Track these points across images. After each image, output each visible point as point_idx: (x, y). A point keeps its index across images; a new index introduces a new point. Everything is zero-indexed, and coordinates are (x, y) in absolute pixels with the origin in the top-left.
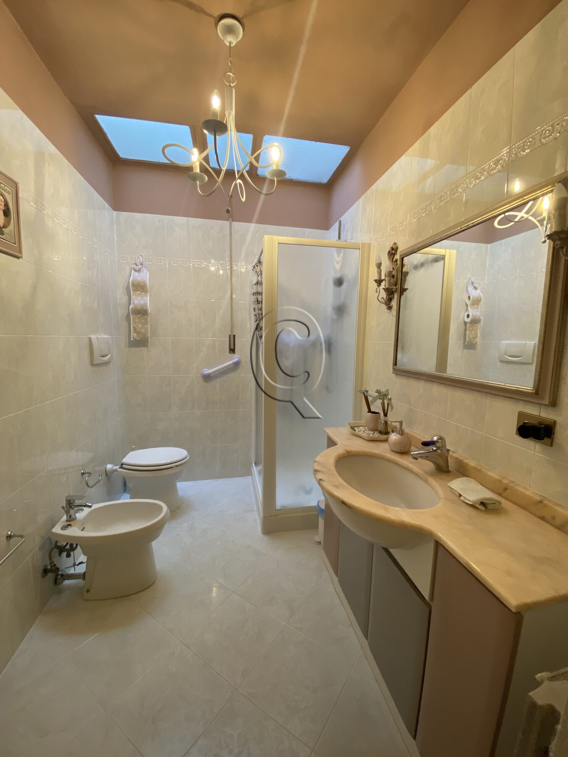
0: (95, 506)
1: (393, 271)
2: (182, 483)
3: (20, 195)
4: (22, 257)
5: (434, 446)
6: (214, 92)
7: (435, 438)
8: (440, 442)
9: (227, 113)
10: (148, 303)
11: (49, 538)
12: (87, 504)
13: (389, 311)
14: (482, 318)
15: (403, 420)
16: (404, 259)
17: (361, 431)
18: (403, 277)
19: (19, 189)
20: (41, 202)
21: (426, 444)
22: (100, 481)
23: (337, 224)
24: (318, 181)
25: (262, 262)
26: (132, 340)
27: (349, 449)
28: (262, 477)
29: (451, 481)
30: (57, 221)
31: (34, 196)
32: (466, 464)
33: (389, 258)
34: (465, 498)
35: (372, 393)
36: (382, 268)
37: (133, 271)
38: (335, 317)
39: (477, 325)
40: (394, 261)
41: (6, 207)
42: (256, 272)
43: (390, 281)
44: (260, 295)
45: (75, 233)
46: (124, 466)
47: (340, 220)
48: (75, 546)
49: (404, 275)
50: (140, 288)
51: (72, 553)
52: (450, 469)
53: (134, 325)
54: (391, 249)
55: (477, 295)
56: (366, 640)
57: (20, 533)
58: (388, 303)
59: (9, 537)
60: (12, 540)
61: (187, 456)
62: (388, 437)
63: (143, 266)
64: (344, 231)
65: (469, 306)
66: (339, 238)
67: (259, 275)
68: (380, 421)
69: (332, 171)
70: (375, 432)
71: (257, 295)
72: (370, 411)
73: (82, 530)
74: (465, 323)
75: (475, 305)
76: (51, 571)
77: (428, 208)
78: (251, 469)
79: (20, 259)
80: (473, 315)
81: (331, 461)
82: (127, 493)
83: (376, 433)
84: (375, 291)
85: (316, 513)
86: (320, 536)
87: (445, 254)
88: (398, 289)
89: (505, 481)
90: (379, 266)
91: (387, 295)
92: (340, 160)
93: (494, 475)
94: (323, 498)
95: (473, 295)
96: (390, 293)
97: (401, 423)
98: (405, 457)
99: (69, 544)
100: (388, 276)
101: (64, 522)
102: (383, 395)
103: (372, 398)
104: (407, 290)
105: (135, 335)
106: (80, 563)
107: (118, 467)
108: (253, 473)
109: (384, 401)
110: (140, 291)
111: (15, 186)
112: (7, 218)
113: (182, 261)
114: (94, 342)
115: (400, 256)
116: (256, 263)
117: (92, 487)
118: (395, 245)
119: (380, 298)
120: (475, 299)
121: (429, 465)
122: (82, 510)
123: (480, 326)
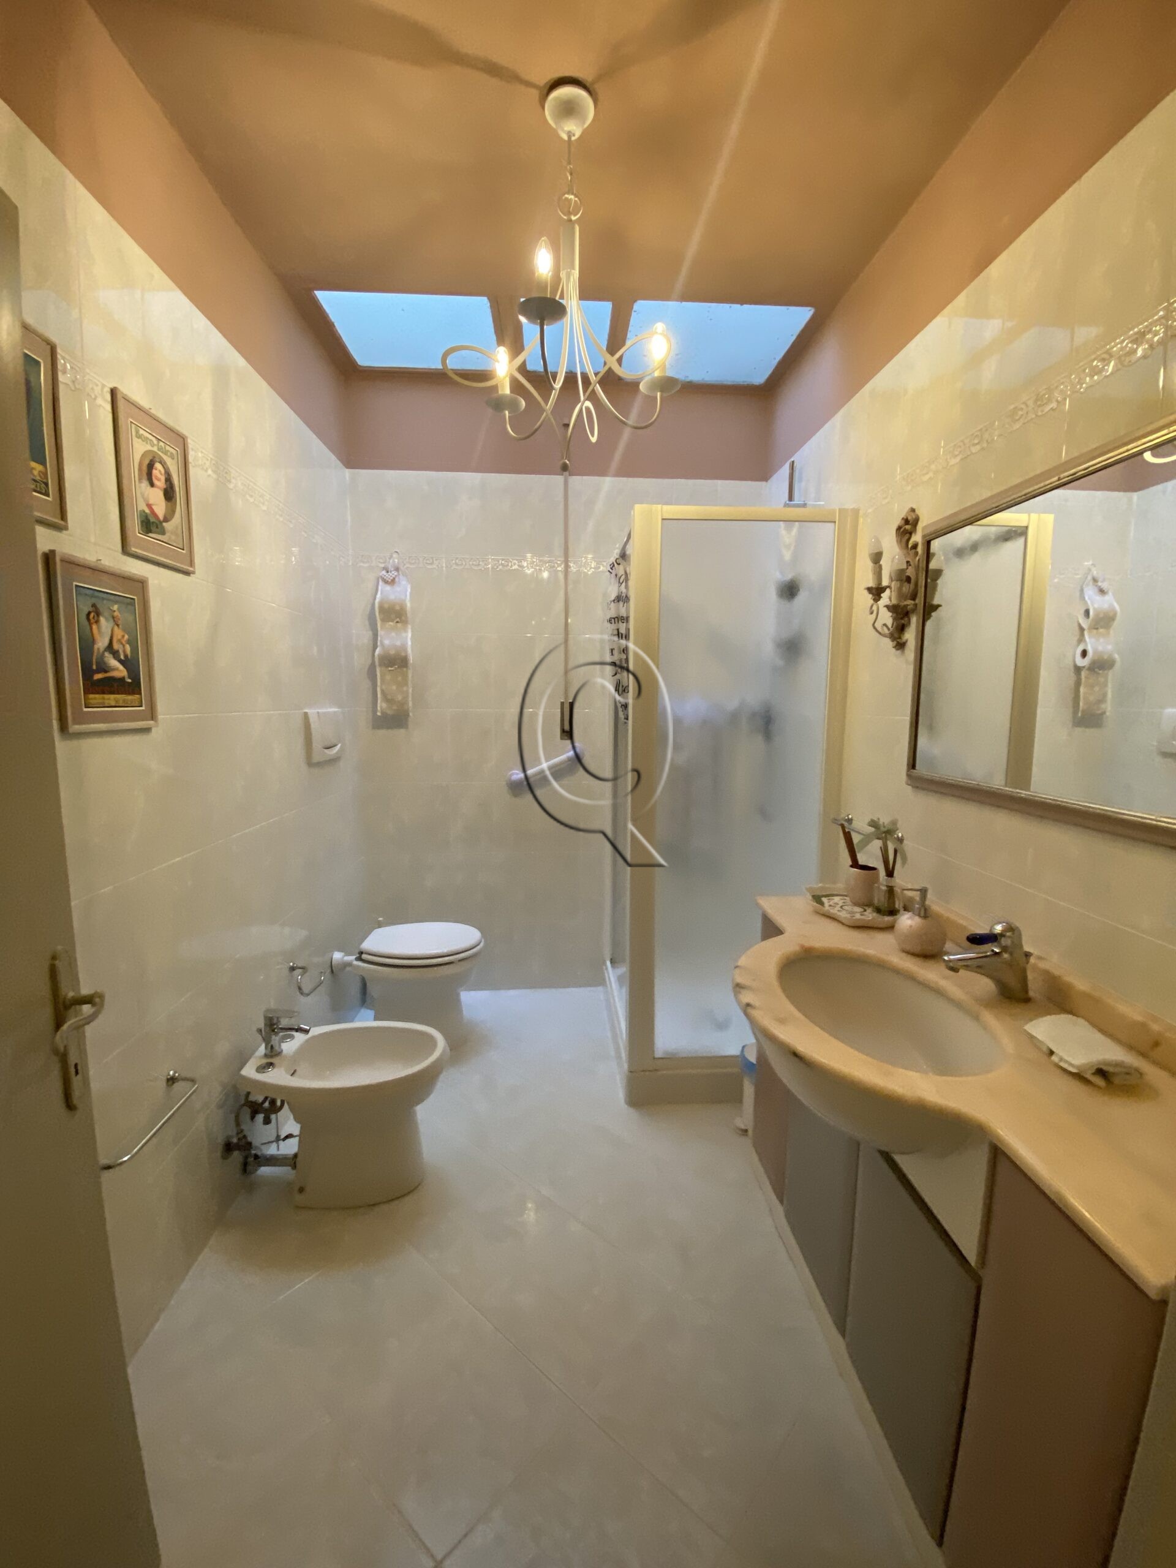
0: (316, 1031)
1: (907, 568)
2: (473, 993)
3: (190, 459)
4: (194, 573)
5: (996, 944)
6: (540, 241)
7: (998, 928)
8: (1009, 937)
9: (563, 275)
10: (409, 643)
11: (235, 1087)
12: (301, 1026)
13: (899, 652)
14: (1116, 656)
15: (928, 886)
16: (932, 542)
17: (835, 905)
18: (929, 580)
19: (188, 447)
20: (224, 468)
21: (977, 940)
22: (321, 983)
23: (785, 470)
24: (745, 382)
25: (629, 556)
26: (379, 716)
27: (808, 943)
28: (625, 991)
29: (1031, 1020)
30: (252, 500)
31: (213, 458)
32: (1069, 986)
33: (899, 542)
34: (1061, 1059)
35: (861, 825)
36: (883, 562)
37: (381, 583)
38: (780, 663)
39: (1106, 672)
40: (910, 546)
41: (168, 483)
42: (616, 575)
43: (900, 589)
44: (623, 622)
45: (281, 519)
46: (364, 956)
47: (793, 462)
48: (279, 1103)
49: (932, 577)
50: (393, 616)
51: (273, 1117)
52: (1031, 994)
53: (384, 687)
54: (903, 522)
55: (1106, 606)
56: (841, 1339)
57: (189, 1075)
58: (896, 635)
59: (171, 1081)
60: (176, 1085)
61: (480, 942)
62: (895, 921)
63: (400, 573)
64: (800, 481)
65: (1086, 633)
66: (791, 498)
67: (623, 582)
68: (879, 887)
69: (775, 359)
70: (866, 908)
71: (618, 622)
72: (855, 864)
73: (292, 1075)
74: (1078, 670)
75: (1102, 628)
76: (238, 1147)
77: (986, 436)
78: (603, 973)
79: (191, 575)
80: (1095, 651)
81: (771, 969)
82: (368, 1008)
83: (869, 910)
84: (868, 611)
85: (735, 1070)
86: (746, 1116)
87: (1029, 524)
88: (918, 606)
89: (1155, 1027)
90: (877, 558)
91: (895, 619)
92: (792, 335)
93: (1131, 1011)
94: (754, 1041)
95: (1096, 606)
96: (900, 616)
97: (924, 892)
98: (930, 964)
99: (269, 1099)
100: (897, 581)
101: (261, 1058)
102: (884, 832)
103: (862, 836)
104: (940, 608)
105: (384, 705)
106: (287, 1137)
107: (354, 957)
108: (608, 983)
109: (886, 843)
110: (395, 622)
111: (181, 441)
112: (169, 504)
113: (472, 559)
114: (313, 719)
115: (924, 536)
116: (617, 559)
117: (308, 995)
118: (912, 514)
119: (878, 625)
120: (1101, 615)
121: (985, 985)
122: (292, 1037)
123: (1112, 677)
